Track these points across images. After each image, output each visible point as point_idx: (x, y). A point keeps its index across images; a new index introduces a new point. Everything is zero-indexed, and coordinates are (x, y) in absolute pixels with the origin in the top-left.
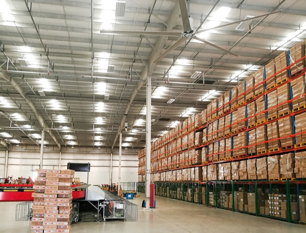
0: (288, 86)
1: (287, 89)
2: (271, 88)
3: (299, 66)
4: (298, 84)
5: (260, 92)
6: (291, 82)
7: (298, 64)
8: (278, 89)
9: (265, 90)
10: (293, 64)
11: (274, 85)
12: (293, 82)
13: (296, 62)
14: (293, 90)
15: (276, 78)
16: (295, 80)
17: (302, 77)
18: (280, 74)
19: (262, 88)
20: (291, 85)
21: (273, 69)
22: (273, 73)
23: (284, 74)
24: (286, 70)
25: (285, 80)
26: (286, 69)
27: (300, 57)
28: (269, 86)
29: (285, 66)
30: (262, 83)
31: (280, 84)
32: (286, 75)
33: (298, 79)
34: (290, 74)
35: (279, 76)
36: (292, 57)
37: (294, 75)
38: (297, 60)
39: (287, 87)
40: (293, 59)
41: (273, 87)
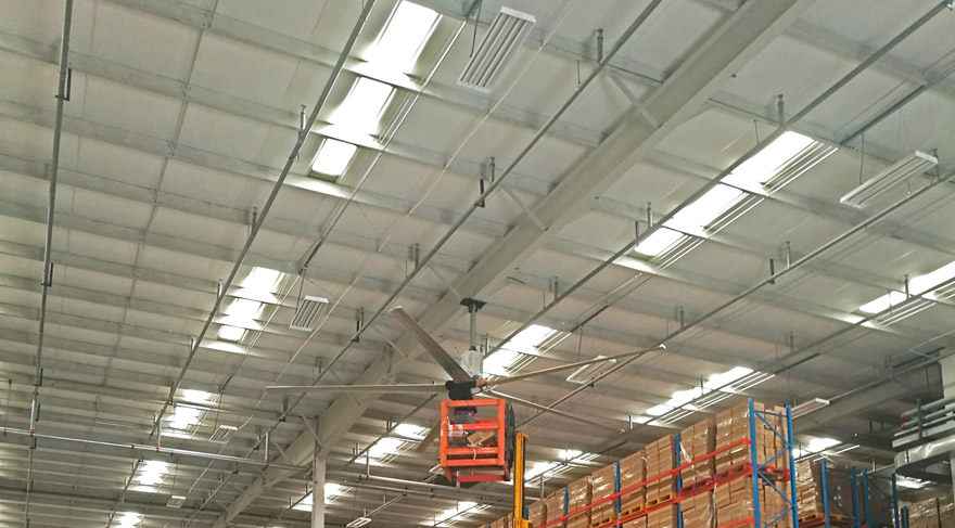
0: (673, 509)
1: (671, 517)
2: (633, 511)
3: (702, 469)
4: (697, 508)
5: (605, 518)
6: (682, 502)
7: (698, 465)
8: (649, 515)
9: (616, 515)
10: (689, 465)
11: (641, 505)
12: (685, 503)
13: (694, 461)
14: (685, 521)
15: (645, 490)
16: (692, 499)
17: (706, 493)
18: (657, 482)
19: (611, 510)
20: (682, 509)
21: (640, 471)
22: (640, 480)
23: (666, 483)
24: (670, 476)
25: (669, 497)
26: (671, 473)
27: (704, 452)
28: (628, 507)
29: (670, 467)
30: (610, 498)
31: (655, 505)
32: (670, 486)
33: (698, 497)
34: (679, 484)
35: (653, 487)
36: (685, 448)
37: (690, 488)
38: (696, 456)
39: (671, 512)
40: (688, 453)
41: (639, 508)
